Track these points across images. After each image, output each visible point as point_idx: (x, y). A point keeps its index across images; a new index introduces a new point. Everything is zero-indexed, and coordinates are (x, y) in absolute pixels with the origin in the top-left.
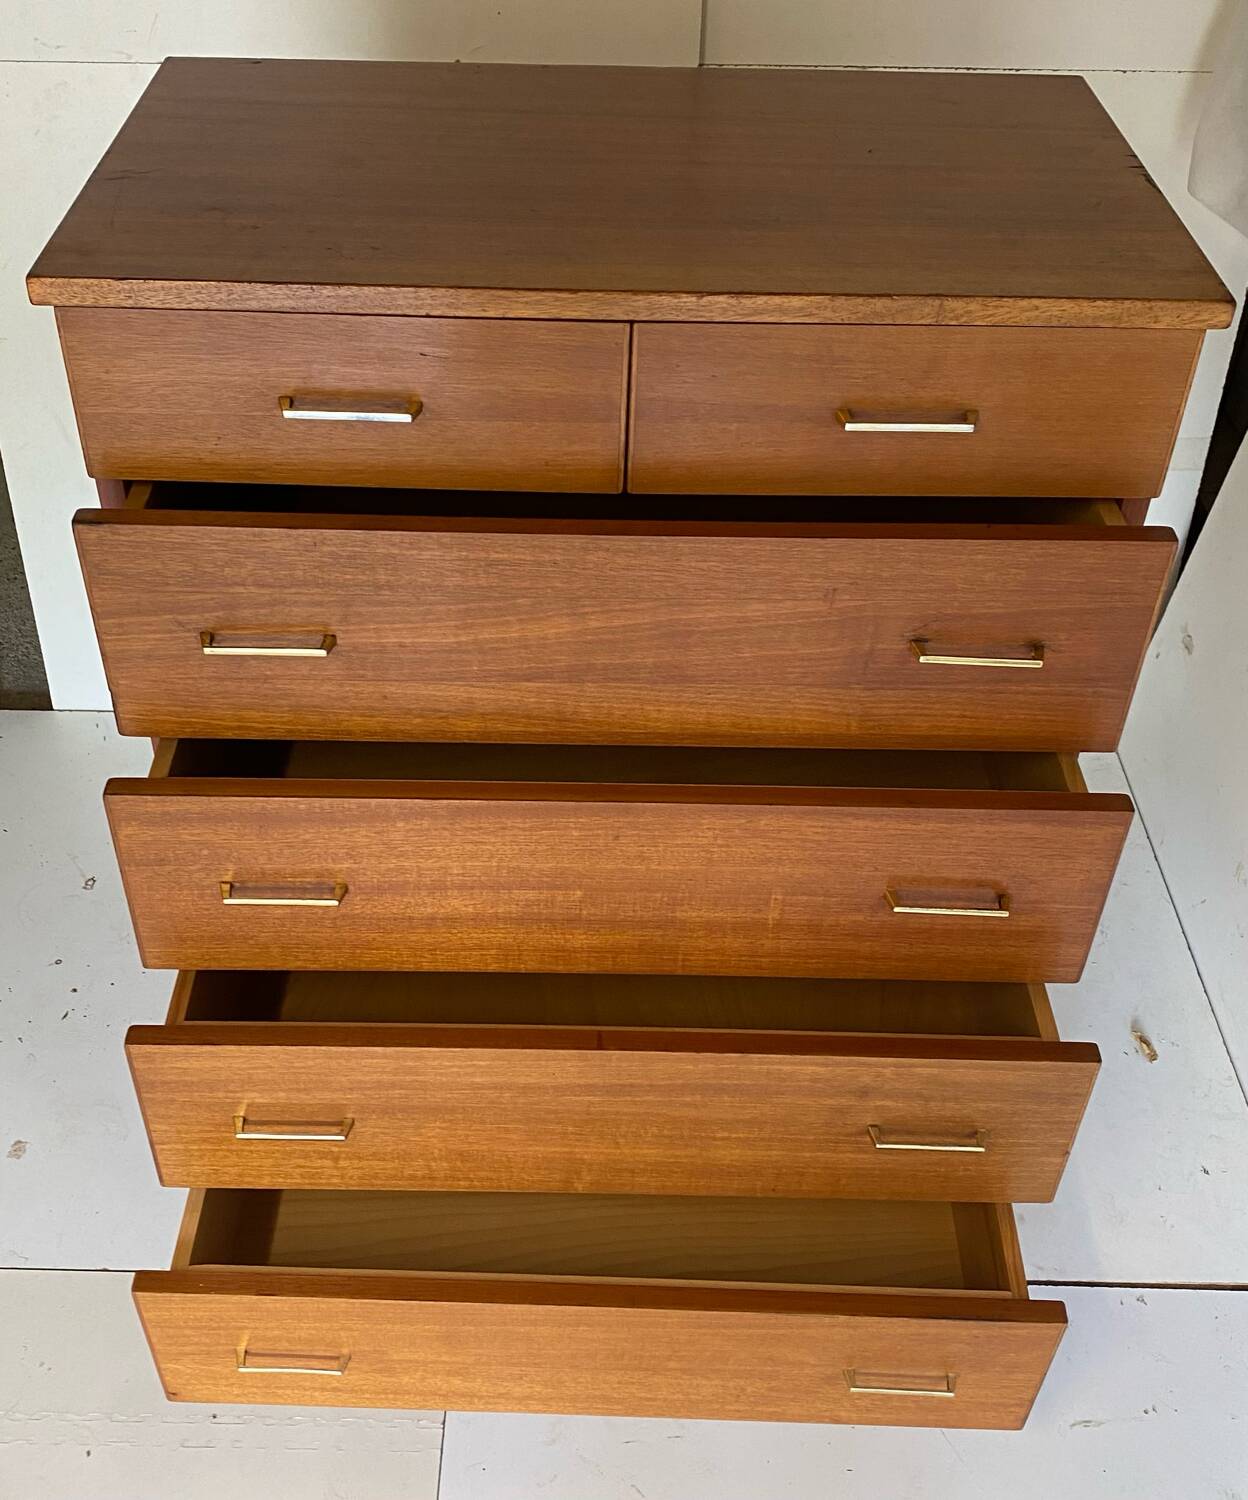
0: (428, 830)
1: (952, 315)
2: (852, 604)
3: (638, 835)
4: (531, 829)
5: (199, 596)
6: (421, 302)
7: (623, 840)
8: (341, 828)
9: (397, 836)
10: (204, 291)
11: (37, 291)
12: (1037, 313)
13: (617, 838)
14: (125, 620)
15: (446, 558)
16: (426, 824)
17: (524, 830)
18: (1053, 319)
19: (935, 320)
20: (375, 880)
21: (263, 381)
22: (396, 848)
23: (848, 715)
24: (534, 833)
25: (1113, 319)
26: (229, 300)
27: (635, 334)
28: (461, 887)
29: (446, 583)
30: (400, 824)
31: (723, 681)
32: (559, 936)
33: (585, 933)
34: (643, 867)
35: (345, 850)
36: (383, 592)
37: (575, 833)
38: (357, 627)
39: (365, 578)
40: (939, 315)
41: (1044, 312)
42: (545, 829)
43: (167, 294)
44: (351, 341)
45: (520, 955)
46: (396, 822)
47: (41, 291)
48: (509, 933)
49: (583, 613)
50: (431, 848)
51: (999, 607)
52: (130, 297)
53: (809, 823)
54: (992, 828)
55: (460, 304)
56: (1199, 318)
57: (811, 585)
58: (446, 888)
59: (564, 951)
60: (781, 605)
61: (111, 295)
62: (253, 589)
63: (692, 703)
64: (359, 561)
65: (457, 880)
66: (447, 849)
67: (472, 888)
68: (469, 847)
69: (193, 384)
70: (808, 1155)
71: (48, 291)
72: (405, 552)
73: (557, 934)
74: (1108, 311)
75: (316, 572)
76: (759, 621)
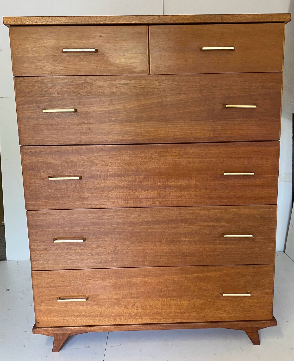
0: (103, 156)
1: (225, 19)
2: (207, 94)
3: (157, 156)
4: (130, 154)
5: (43, 98)
6: (98, 20)
7: (153, 157)
8: (81, 156)
9: (95, 158)
10: (45, 19)
11: (5, 20)
12: (244, 18)
13: (151, 156)
14: (24, 106)
15: (105, 83)
16: (102, 153)
17: (127, 155)
18: (249, 19)
19: (221, 20)
20: (89, 174)
21: (59, 45)
22: (95, 162)
23: (210, 130)
24: (130, 156)
25: (263, 19)
26: (52, 21)
27: (149, 29)
28: (112, 176)
29: (105, 91)
30: (96, 154)
31: (177, 120)
32: (138, 193)
33: (144, 192)
34: (158, 167)
35: (82, 164)
36: (90, 95)
37: (141, 155)
38: (83, 106)
39: (85, 90)
40: (221, 19)
41: (246, 17)
42: (133, 154)
43: (37, 20)
44: (81, 33)
45: (128, 201)
46: (95, 153)
47: (6, 20)
48: (125, 192)
49: (140, 100)
50: (104, 162)
51: (243, 94)
52: (28, 21)
53: (200, 149)
54: (246, 149)
55: (107, 20)
56: (283, 18)
57: (196, 88)
58: (107, 177)
59: (139, 199)
60: (189, 95)
61: (23, 21)
62: (57, 95)
63: (169, 128)
64: (84, 85)
65: (111, 173)
66: (108, 162)
67: (114, 176)
68: (113, 161)
69: (41, 47)
70: (207, 246)
71: (8, 20)
72: (95, 82)
73: (137, 192)
74: (261, 17)
75: (73, 89)
76: (184, 100)
